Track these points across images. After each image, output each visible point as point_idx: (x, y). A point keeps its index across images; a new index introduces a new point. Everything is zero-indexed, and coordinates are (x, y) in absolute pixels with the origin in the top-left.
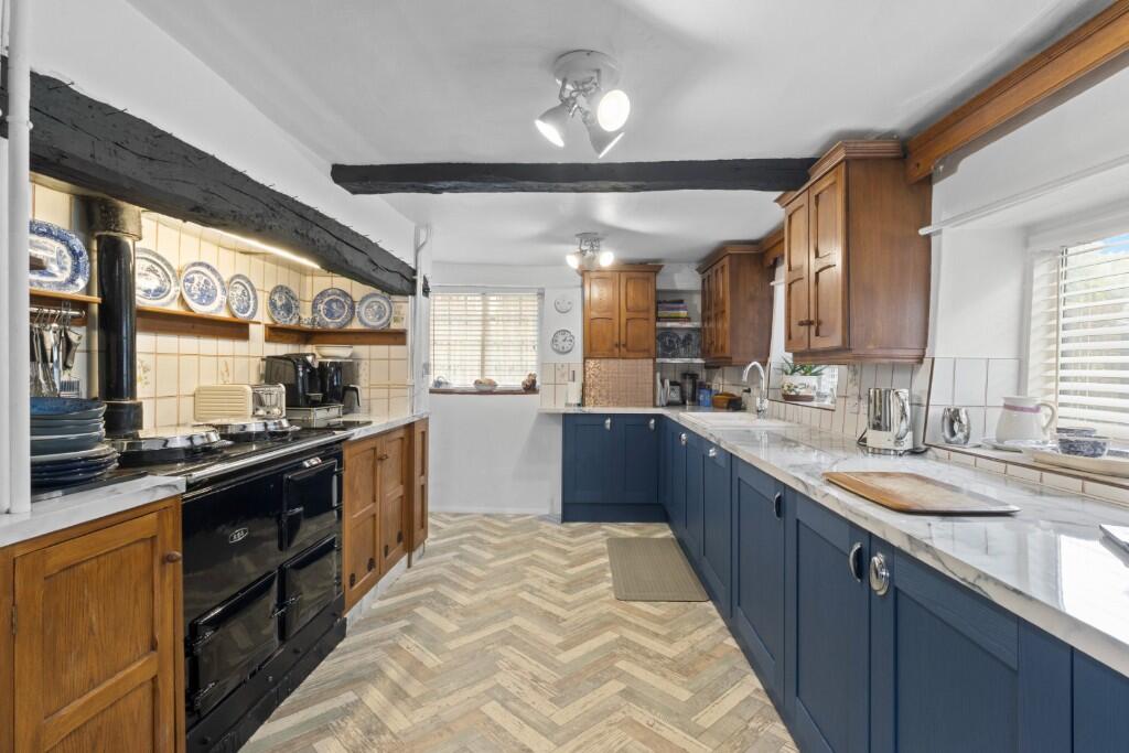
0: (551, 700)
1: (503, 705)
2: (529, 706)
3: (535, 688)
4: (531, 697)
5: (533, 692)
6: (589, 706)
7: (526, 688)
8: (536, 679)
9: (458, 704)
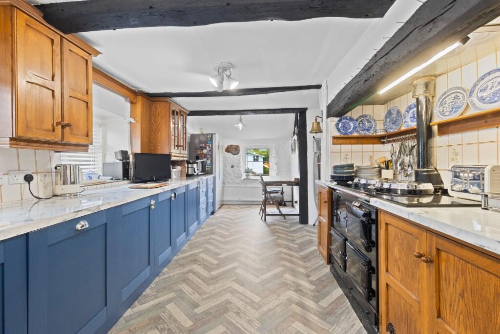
0: (231, 303)
1: (252, 300)
2: (241, 300)
3: (239, 309)
4: (240, 304)
5: (240, 307)
6: (215, 300)
7: (242, 308)
8: (238, 314)
9: (272, 301)
